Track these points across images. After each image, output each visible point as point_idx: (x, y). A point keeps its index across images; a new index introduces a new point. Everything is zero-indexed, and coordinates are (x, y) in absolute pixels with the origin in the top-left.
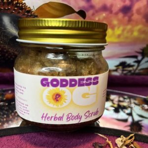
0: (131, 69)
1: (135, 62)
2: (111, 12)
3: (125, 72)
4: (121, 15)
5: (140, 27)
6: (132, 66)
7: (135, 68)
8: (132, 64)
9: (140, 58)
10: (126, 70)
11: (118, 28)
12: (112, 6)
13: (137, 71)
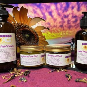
2: (57, 27)
4: (60, 28)
5: (67, 31)
7: (72, 48)
9: (72, 43)
11: (61, 32)
12: (56, 25)
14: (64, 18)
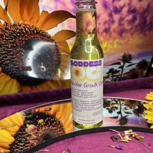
0: (118, 74)
1: (120, 68)
3: (114, 78)
6: (119, 71)
7: (120, 73)
8: (118, 69)
9: (122, 64)
10: (115, 76)
13: (123, 76)
14: (113, 14)
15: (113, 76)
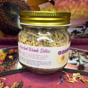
0: (79, 34)
1: (82, 30)
8: (80, 31)
15: (75, 35)
